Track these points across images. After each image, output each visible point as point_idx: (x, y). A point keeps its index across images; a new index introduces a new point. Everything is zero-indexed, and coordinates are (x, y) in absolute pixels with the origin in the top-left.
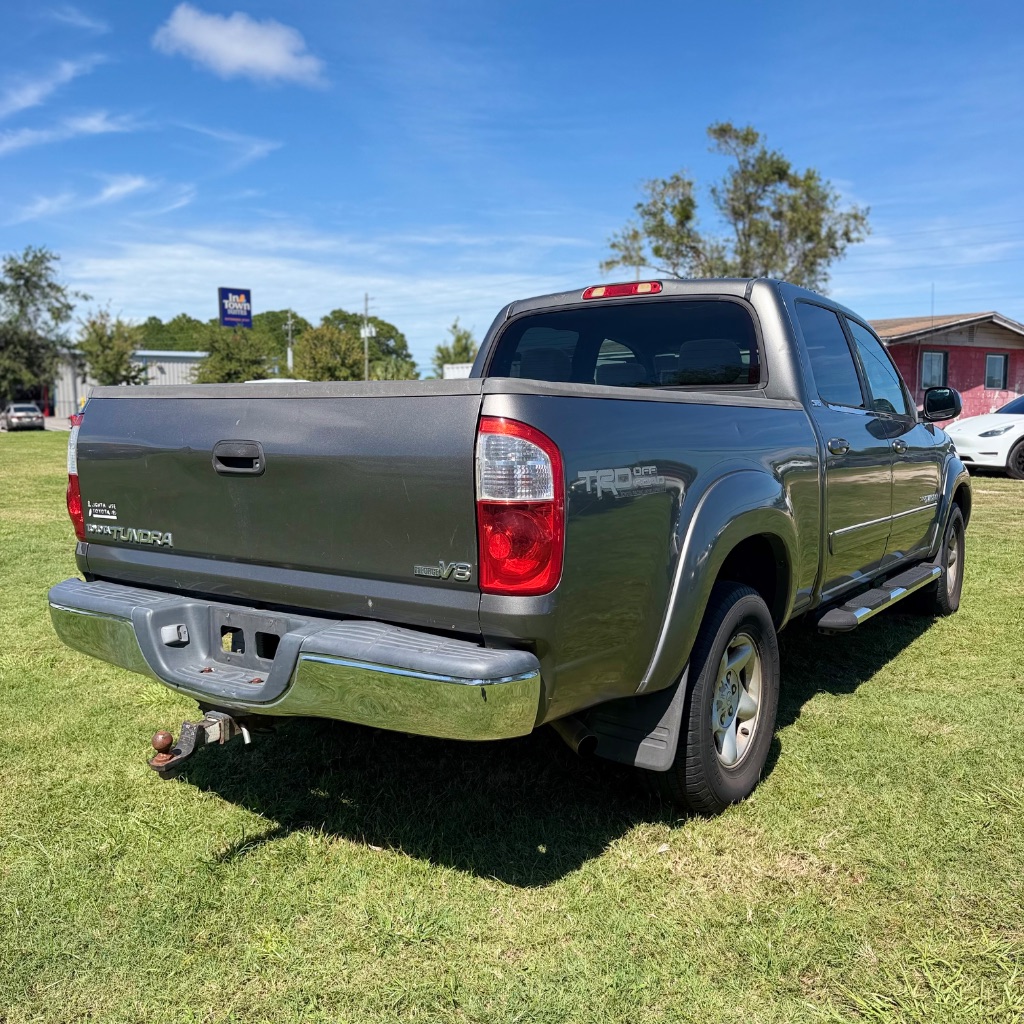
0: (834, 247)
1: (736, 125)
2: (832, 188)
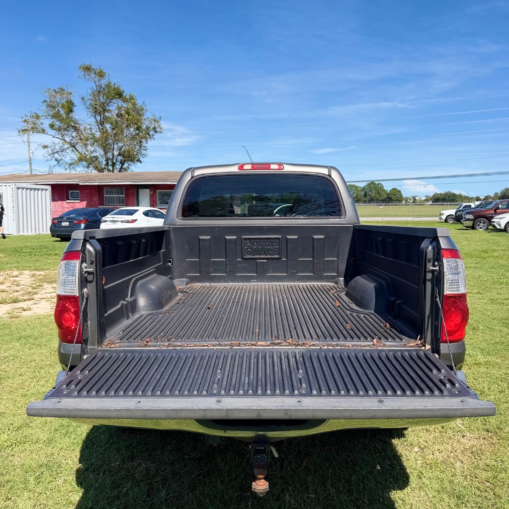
0: (149, 134)
1: (93, 67)
2: (146, 105)
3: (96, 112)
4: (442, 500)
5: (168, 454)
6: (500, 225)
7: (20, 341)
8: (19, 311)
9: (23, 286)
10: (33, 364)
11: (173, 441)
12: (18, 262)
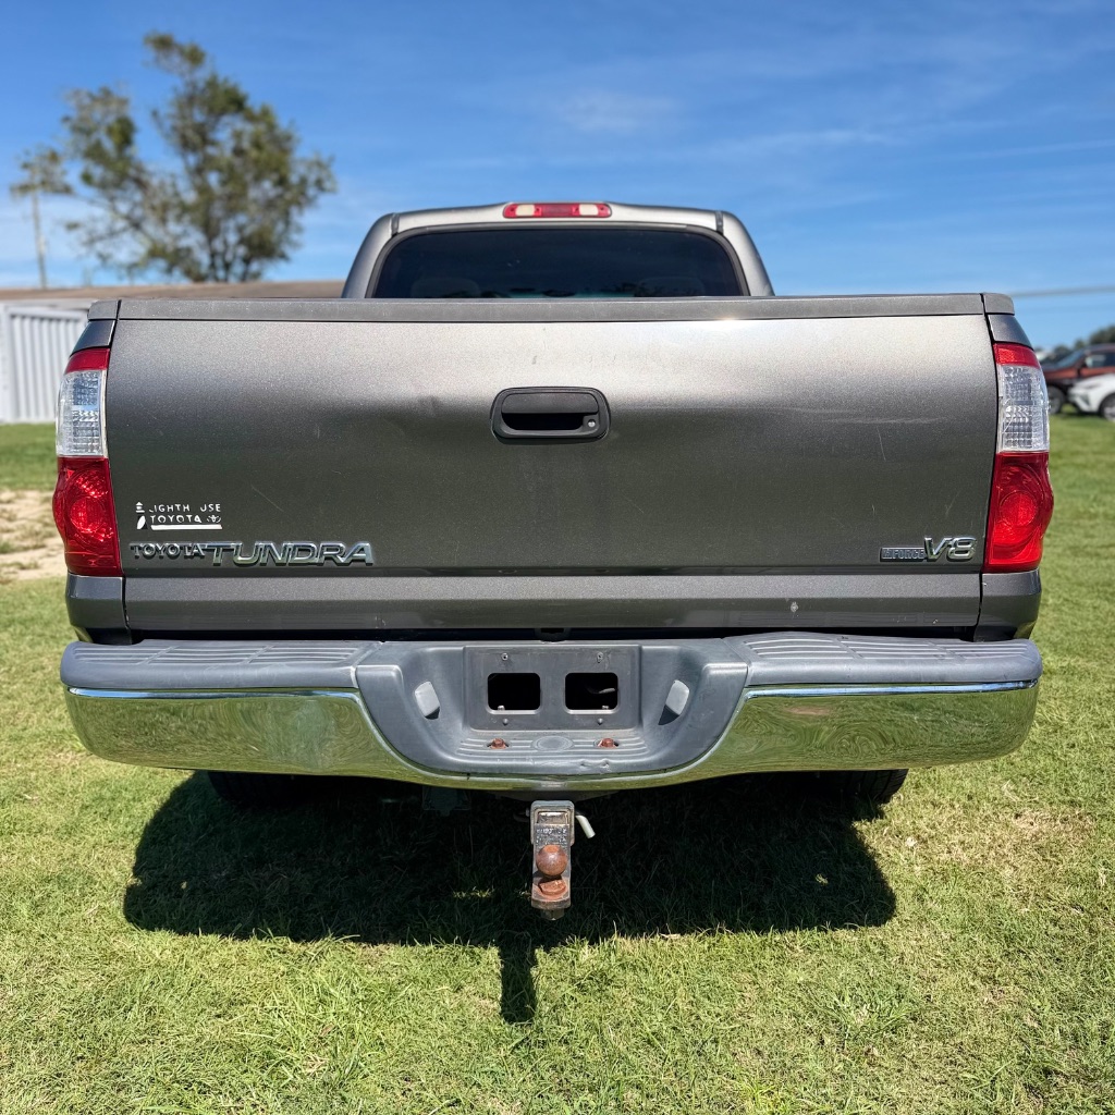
0: (306, 196)
2: (296, 130)
3: (186, 145)
4: (971, 945)
5: (342, 853)
6: (1087, 401)
7: (11, 629)
8: (12, 569)
9: (23, 522)
10: (39, 675)
11: (355, 826)
12: (13, 475)
